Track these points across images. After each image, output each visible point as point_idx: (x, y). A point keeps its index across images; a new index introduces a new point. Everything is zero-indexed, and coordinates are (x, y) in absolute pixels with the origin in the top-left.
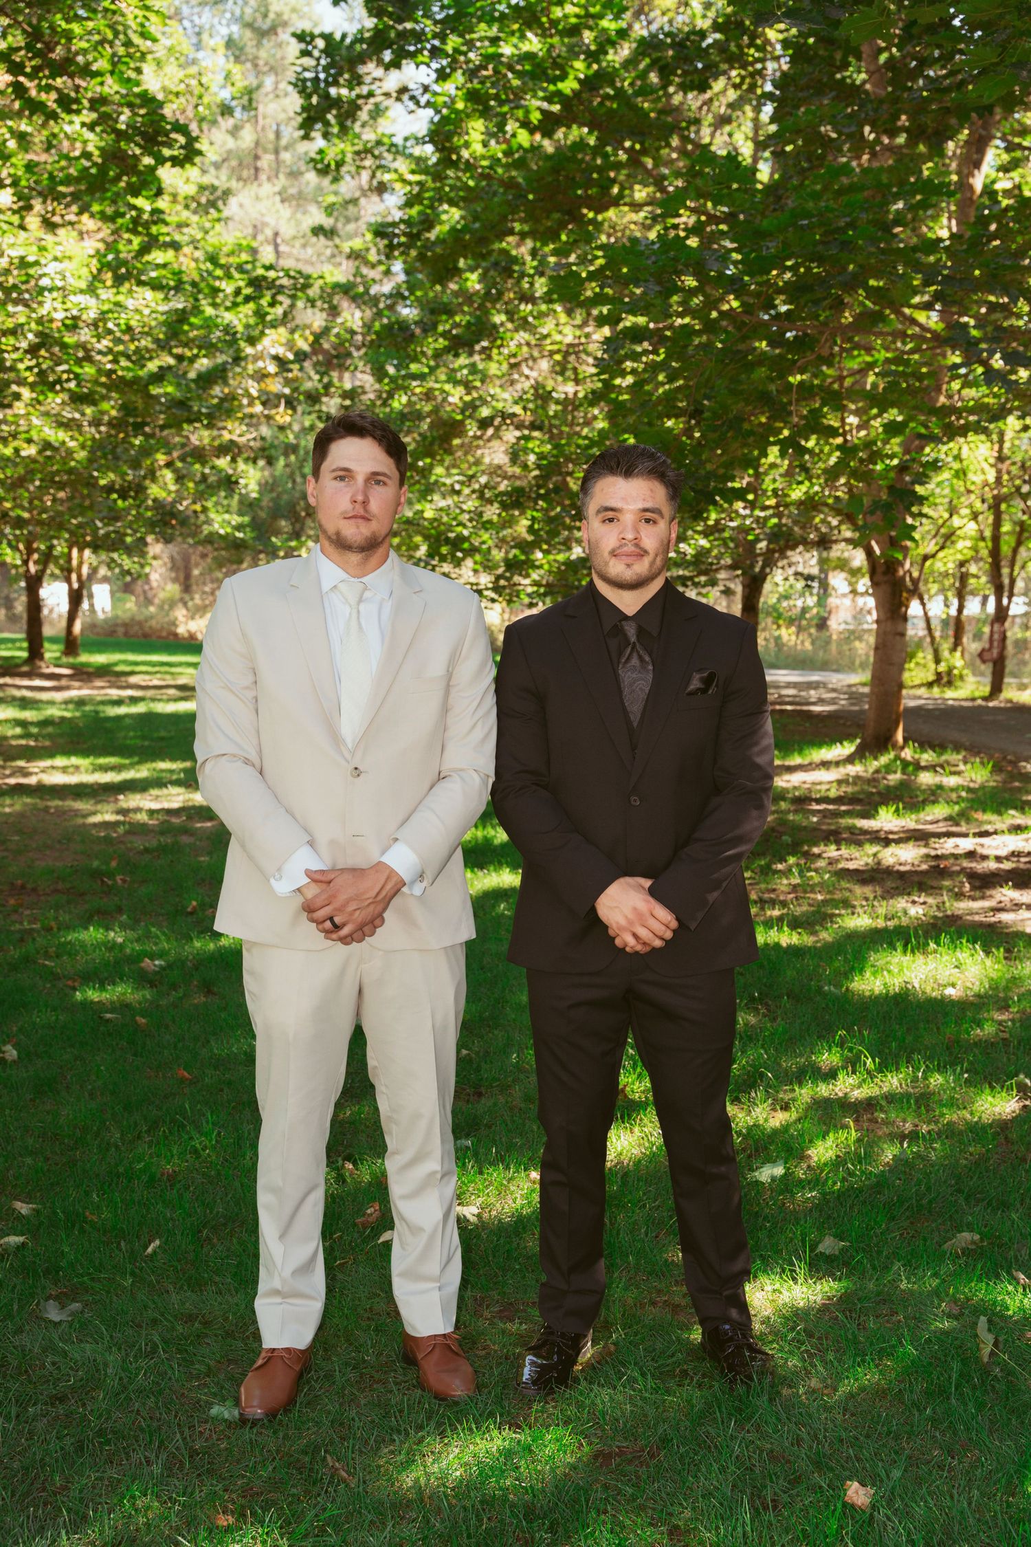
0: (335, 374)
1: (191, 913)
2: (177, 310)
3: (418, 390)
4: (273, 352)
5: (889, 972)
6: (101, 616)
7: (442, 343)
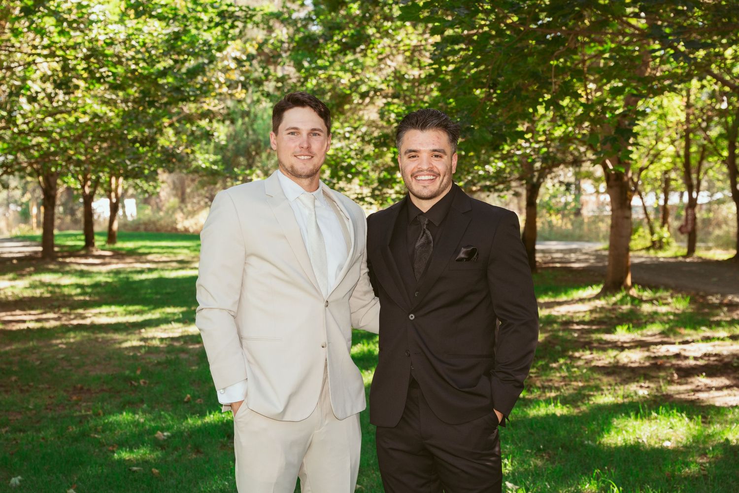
0: (271, 68)
1: (187, 402)
2: (174, 32)
3: (323, 76)
4: (233, 55)
5: (627, 431)
6: (130, 219)
7: (336, 46)
